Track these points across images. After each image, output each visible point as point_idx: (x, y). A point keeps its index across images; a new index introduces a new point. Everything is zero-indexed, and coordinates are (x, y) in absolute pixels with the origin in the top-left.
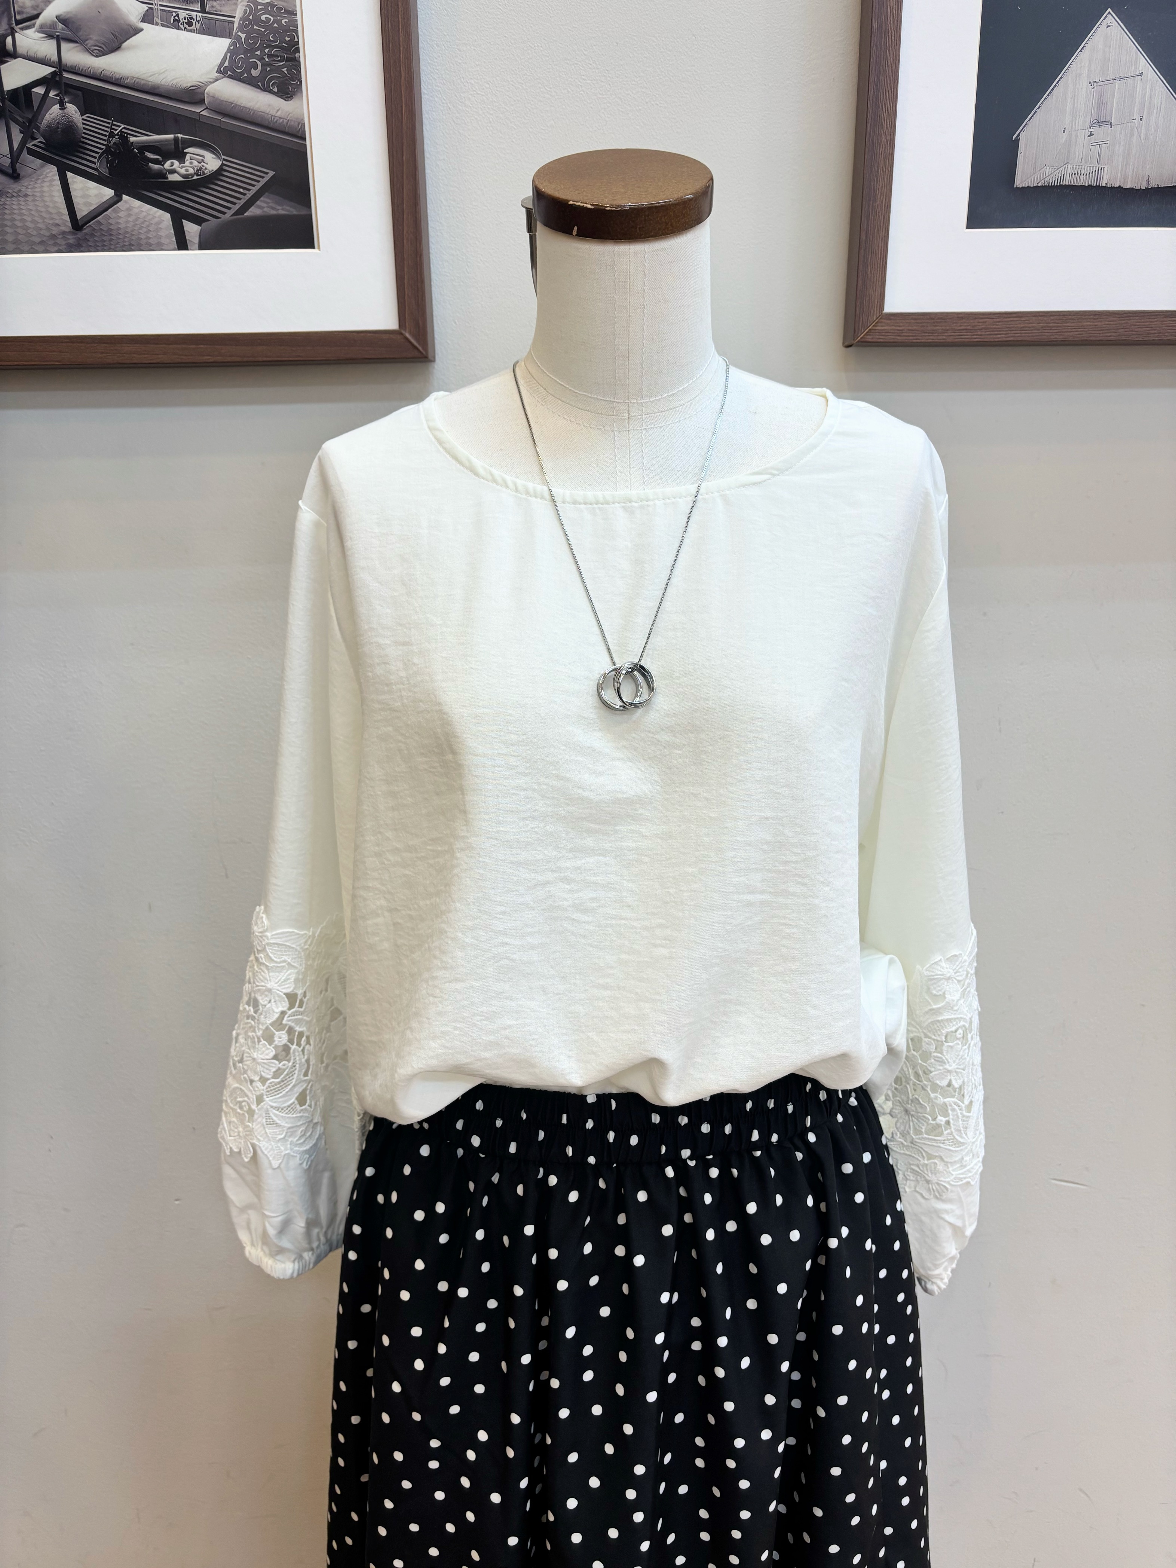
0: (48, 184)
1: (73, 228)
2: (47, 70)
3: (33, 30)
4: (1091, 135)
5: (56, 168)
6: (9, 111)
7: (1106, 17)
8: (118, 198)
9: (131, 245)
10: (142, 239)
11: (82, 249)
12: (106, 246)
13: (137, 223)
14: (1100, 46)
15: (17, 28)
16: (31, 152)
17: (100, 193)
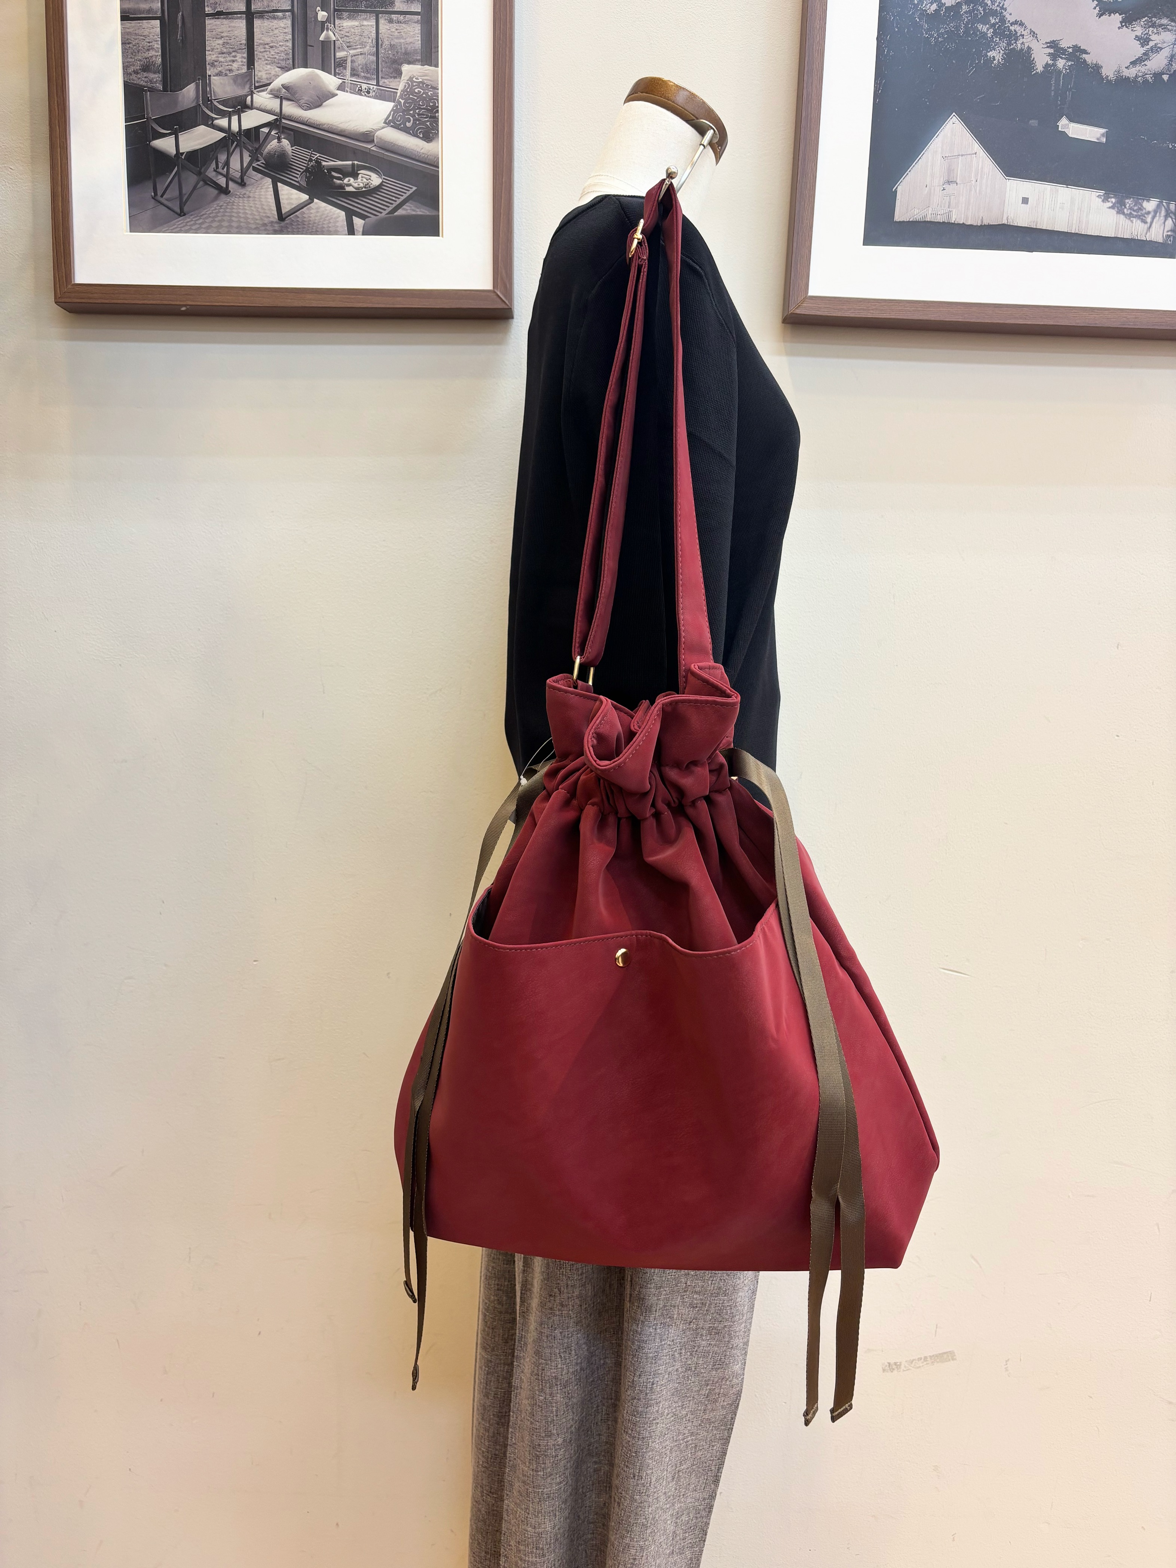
0: (265, 190)
1: (279, 219)
2: (271, 118)
3: (266, 92)
4: (944, 189)
5: (271, 180)
6: (243, 143)
7: (952, 117)
8: (311, 201)
9: (317, 231)
10: (324, 227)
11: (283, 233)
12: (299, 231)
13: (322, 217)
14: (949, 135)
15: (255, 91)
16: (255, 169)
17: (299, 197)
